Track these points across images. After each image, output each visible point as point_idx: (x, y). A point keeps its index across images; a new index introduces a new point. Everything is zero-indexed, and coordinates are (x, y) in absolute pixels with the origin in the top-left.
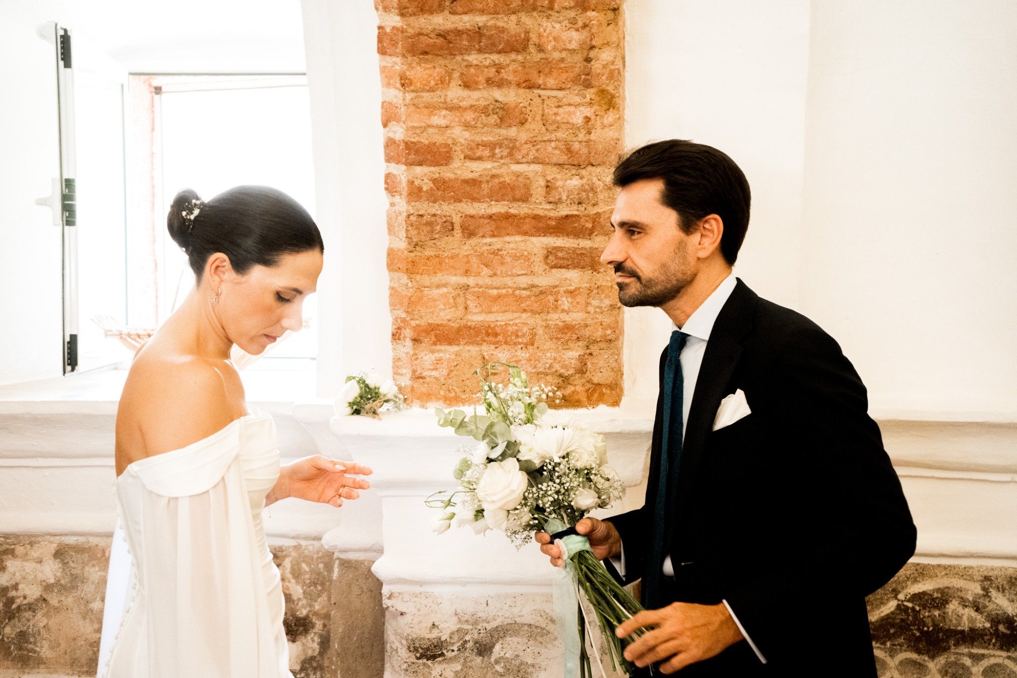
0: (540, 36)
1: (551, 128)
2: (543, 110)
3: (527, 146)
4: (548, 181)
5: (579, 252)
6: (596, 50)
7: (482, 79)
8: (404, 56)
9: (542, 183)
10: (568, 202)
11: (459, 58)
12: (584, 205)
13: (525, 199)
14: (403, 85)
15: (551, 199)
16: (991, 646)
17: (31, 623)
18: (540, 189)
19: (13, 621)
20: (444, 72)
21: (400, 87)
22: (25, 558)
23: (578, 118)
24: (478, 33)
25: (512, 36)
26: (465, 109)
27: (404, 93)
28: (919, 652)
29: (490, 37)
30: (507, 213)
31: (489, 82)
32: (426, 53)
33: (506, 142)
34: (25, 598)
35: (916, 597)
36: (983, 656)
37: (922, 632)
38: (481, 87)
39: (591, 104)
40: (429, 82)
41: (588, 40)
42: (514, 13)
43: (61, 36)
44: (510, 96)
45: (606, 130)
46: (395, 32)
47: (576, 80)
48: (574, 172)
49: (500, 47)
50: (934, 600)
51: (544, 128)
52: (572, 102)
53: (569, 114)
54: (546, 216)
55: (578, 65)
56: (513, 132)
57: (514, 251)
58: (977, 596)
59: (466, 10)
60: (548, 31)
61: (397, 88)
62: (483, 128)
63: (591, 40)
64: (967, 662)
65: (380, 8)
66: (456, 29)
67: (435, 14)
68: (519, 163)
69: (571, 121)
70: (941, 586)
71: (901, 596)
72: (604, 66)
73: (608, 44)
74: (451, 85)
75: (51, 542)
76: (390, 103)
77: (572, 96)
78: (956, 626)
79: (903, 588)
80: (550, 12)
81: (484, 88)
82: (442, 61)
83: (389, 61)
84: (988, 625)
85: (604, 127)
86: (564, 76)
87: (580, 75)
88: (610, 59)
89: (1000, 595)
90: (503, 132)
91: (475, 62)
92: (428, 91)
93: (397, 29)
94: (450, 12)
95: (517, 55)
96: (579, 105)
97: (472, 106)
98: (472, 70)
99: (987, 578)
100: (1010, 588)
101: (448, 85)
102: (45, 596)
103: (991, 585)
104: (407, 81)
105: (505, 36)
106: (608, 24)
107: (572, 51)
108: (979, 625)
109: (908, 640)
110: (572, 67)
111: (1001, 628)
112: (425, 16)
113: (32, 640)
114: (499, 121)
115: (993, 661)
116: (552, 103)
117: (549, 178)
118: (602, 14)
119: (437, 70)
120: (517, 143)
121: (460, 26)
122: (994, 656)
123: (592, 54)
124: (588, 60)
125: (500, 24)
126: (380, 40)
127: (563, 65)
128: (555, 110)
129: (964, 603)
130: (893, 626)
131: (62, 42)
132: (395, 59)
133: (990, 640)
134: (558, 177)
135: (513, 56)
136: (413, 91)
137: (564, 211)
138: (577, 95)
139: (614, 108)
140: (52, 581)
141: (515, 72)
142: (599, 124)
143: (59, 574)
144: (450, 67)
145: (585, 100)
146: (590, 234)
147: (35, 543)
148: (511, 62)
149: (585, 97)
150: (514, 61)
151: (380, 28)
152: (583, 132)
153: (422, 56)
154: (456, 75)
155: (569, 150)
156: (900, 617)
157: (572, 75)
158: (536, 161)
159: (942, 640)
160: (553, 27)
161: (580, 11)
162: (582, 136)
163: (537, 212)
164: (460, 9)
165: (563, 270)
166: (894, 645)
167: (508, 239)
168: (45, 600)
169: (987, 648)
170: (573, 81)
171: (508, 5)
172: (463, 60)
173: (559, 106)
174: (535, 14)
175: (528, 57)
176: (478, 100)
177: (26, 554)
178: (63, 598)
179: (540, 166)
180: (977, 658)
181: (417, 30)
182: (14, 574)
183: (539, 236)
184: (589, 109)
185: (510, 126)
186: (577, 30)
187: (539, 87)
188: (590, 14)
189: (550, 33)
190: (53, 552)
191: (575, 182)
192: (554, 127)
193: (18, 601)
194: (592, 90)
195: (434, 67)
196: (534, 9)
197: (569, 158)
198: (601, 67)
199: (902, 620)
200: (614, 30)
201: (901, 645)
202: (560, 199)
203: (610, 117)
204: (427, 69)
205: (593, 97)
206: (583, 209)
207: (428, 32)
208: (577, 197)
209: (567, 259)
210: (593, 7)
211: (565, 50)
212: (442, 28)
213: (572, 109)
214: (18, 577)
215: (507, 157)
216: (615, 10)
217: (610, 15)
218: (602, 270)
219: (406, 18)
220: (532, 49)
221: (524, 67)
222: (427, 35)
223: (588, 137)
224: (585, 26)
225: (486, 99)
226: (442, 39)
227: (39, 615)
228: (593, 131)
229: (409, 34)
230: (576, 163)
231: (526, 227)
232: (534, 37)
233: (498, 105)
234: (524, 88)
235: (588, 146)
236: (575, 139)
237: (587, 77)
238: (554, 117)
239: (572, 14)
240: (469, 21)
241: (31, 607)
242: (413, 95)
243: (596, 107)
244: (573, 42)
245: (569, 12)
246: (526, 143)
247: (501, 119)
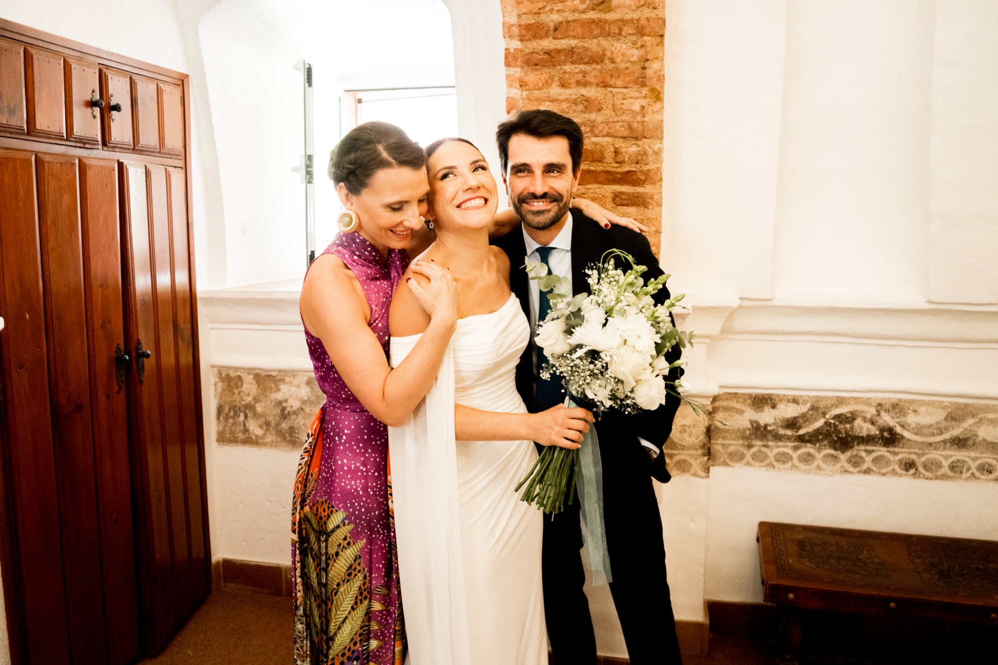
0: (612, 52)
1: (619, 113)
2: (614, 102)
3: (602, 125)
4: (616, 148)
5: (636, 195)
6: (649, 62)
7: (573, 81)
8: (522, 67)
9: (612, 149)
10: (629, 162)
11: (558, 68)
12: (640, 164)
13: (601, 160)
14: (521, 86)
15: (618, 160)
16: (878, 445)
17: (296, 422)
18: (611, 153)
19: (286, 420)
20: (548, 77)
21: (519, 88)
22: (290, 383)
23: (637, 107)
24: (572, 51)
25: (593, 53)
26: (562, 101)
27: (522, 91)
28: (835, 449)
29: (579, 54)
30: (588, 169)
31: (578, 83)
32: (537, 65)
33: (588, 122)
34: (291, 407)
35: (837, 417)
36: (873, 451)
37: (838, 437)
38: (572, 86)
39: (645, 97)
40: (538, 84)
41: (644, 55)
42: (595, 38)
43: (307, 69)
44: (591, 92)
45: (655, 114)
46: (516, 51)
47: (636, 82)
48: (633, 142)
49: (586, 60)
50: (847, 418)
51: (614, 114)
52: (633, 96)
53: (631, 104)
54: (614, 172)
55: (638, 72)
56: (593, 116)
57: (592, 195)
58: (873, 415)
59: (563, 36)
60: (618, 49)
61: (517, 88)
62: (573, 113)
63: (646, 55)
64: (863, 454)
65: (507, 36)
66: (557, 48)
67: (543, 39)
68: (596, 136)
69: (632, 108)
70: (852, 410)
71: (828, 416)
72: (655, 73)
73: (657, 58)
74: (553, 85)
75: (304, 376)
76: (512, 98)
77: (633, 92)
78: (859, 433)
79: (829, 411)
80: (619, 37)
81: (575, 87)
82: (547, 70)
83: (512, 70)
84: (878, 432)
85: (653, 112)
86: (628, 78)
87: (638, 78)
88: (658, 68)
89: (886, 414)
90: (587, 116)
91: (569, 70)
92: (538, 90)
93: (518, 49)
94: (553, 38)
95: (597, 65)
96: (637, 98)
97: (566, 99)
98: (567, 76)
99: (880, 405)
100: (893, 410)
101: (551, 85)
102: (303, 407)
103: (881, 409)
104: (524, 83)
105: (589, 53)
106: (658, 45)
107: (634, 63)
108: (872, 433)
109: (830, 442)
110: (633, 73)
111: (886, 434)
112: (537, 41)
113: (297, 431)
114: (584, 108)
115: (878, 453)
116: (620, 96)
117: (617, 146)
118: (653, 38)
119: (544, 75)
120: (596, 123)
121: (559, 47)
122: (880, 450)
123: (647, 64)
124: (644, 68)
125: (586, 45)
126: (506, 57)
127: (627, 72)
128: (621, 101)
129: (865, 419)
130: (821, 434)
131: (308, 72)
132: (516, 69)
133: (878, 441)
134: (623, 145)
135: (594, 66)
136: (528, 90)
137: (626, 169)
138: (637, 91)
139: (660, 100)
140: (306, 398)
141: (595, 76)
142: (650, 111)
143: (309, 395)
144: (553, 74)
145: (641, 95)
146: (643, 184)
147: (296, 375)
148: (593, 71)
149: (641, 93)
150: (595, 69)
151: (506, 49)
152: (640, 116)
153: (534, 67)
154: (556, 79)
155: (630, 128)
156: (826, 428)
157: (633, 78)
158: (608, 135)
159: (850, 442)
160: (621, 47)
161: (640, 36)
162: (639, 118)
163: (608, 169)
164: (559, 36)
165: (625, 207)
166: (821, 445)
167: (589, 186)
168: (302, 409)
169: (876, 446)
170: (634, 82)
171: (592, 33)
172: (561, 69)
173: (624, 99)
174: (609, 38)
175: (604, 67)
176: (570, 95)
177: (291, 382)
178: (312, 409)
179: (611, 138)
180: (869, 452)
181: (531, 50)
182: (285, 394)
183: (610, 184)
184: (644, 101)
185: (591, 112)
186: (637, 49)
187: (611, 86)
188: (646, 38)
189: (619, 51)
190: (306, 381)
191: (634, 149)
192: (621, 112)
193: (288, 409)
194: (646, 89)
195: (542, 74)
196: (609, 35)
197: (631, 133)
198: (652, 73)
199: (827, 431)
200: (660, 49)
201: (825, 446)
202: (624, 160)
203: (657, 106)
204: (537, 75)
205: (647, 93)
206: (639, 167)
207: (538, 51)
208: (635, 159)
209: (628, 200)
210: (648, 34)
211: (629, 61)
212: (547, 48)
213: (632, 100)
214: (287, 396)
215: (589, 132)
216: (662, 36)
217: (659, 39)
218: (650, 207)
219: (524, 43)
220: (607, 61)
221: (601, 73)
222: (537, 53)
223: (643, 119)
224: (643, 46)
225: (576, 95)
226: (547, 56)
227: (300, 417)
228: (646, 115)
229: (526, 53)
230: (635, 136)
231: (601, 179)
232: (608, 54)
233: (583, 98)
234: (601, 87)
235: (643, 125)
236: (634, 120)
237: (643, 79)
238: (620, 106)
239: (634, 38)
240: (565, 44)
241: (295, 413)
242: (528, 92)
243: (648, 100)
244: (635, 57)
245: (632, 37)
246: (602, 123)
247: (586, 107)
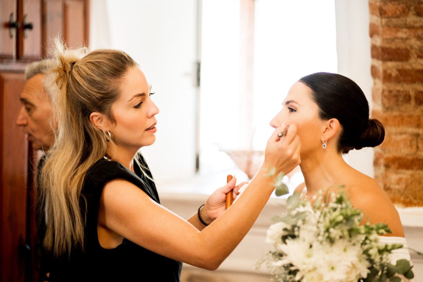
14: (381, 14)
20: (405, 7)
26: (418, 28)
27: (381, 19)
40: (396, 12)
61: (377, 15)
74: (409, 14)
76: (374, 25)
92: (396, 18)
97: (421, 26)
104: (383, 12)
119: (401, 5)
136: (387, 18)
144: (409, 3)
204: (395, 5)
